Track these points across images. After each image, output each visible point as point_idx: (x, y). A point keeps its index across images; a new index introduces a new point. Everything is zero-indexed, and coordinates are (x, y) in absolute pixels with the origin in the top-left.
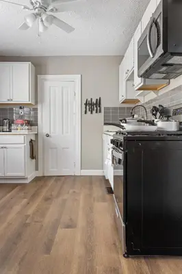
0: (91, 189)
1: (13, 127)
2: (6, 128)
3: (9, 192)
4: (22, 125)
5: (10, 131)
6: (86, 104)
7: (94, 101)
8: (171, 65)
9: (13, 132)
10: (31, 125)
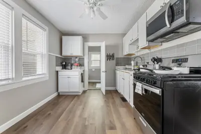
0: (113, 98)
1: (73, 67)
2: (69, 67)
3: (72, 101)
4: (77, 66)
5: (71, 69)
6: (107, 56)
7: (111, 54)
8: (178, 32)
9: (73, 69)
10: (81, 66)
